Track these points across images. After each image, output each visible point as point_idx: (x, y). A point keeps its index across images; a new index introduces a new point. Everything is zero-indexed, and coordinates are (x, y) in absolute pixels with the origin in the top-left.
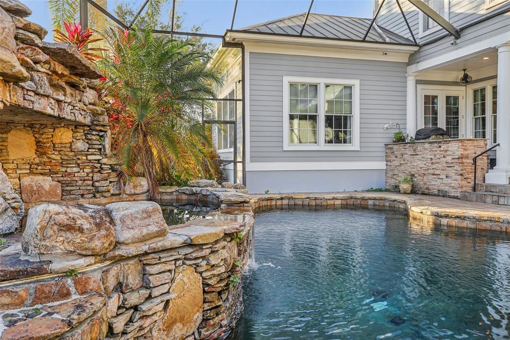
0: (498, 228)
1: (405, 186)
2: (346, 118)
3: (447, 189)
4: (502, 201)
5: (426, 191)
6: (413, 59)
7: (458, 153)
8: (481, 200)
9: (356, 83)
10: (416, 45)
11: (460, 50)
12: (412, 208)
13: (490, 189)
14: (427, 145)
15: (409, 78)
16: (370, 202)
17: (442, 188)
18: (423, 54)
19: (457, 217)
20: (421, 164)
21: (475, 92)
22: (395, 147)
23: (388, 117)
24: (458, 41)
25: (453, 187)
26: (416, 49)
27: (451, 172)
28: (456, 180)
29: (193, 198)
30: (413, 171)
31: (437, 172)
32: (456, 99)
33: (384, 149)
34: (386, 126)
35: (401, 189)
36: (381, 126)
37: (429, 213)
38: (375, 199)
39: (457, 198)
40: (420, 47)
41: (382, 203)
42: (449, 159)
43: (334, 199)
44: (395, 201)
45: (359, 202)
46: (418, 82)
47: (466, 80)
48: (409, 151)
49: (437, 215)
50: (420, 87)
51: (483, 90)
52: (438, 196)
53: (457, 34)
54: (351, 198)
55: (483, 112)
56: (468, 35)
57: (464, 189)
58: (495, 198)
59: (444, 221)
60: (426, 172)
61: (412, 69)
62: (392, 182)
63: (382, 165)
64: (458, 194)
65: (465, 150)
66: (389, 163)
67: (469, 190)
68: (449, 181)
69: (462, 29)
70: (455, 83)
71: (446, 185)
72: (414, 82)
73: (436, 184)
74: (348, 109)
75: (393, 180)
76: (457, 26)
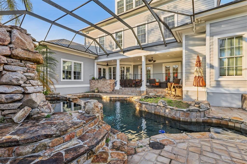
0: (123, 99)
1: (96, 91)
2: (79, 72)
3: (107, 91)
4: (119, 93)
5: (101, 92)
6: (96, 58)
7: (109, 83)
8: (115, 93)
9: (82, 63)
10: (97, 55)
11: (108, 59)
12: (104, 96)
13: (116, 90)
14: (102, 81)
15: (95, 63)
16: (90, 96)
17: (106, 91)
18: (99, 58)
19: (115, 97)
20: (100, 85)
21: (109, 68)
22: (93, 81)
23: (90, 73)
24: (108, 56)
25: (108, 91)
26: (97, 56)
27: (108, 87)
28: (109, 89)
29: (53, 98)
30: (98, 87)
31: (104, 87)
32: (105, 69)
33: (89, 81)
34: (90, 75)
35: (95, 91)
36: (89, 75)
37: (109, 97)
38: (91, 95)
39: (109, 93)
40: (98, 56)
41: (93, 95)
42: (107, 84)
43: (80, 95)
44: (96, 95)
45: (86, 96)
46: (97, 64)
47: (107, 65)
48: (97, 82)
49: (111, 97)
50: (98, 65)
51: (111, 68)
52: (105, 93)
53: (108, 55)
54: (84, 95)
55: (111, 73)
56: (110, 55)
57: (111, 91)
58: (118, 93)
59: (112, 99)
60: (101, 87)
61: (96, 61)
62: (92, 90)
63: (89, 85)
64: (110, 92)
65: (111, 82)
66: (91, 85)
67: (112, 91)
68: (107, 89)
69: (109, 54)
70: (105, 65)
71: (107, 90)
72: (96, 64)
73: (104, 90)
74: (80, 70)
75: (92, 89)
76: (108, 53)
